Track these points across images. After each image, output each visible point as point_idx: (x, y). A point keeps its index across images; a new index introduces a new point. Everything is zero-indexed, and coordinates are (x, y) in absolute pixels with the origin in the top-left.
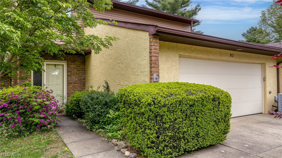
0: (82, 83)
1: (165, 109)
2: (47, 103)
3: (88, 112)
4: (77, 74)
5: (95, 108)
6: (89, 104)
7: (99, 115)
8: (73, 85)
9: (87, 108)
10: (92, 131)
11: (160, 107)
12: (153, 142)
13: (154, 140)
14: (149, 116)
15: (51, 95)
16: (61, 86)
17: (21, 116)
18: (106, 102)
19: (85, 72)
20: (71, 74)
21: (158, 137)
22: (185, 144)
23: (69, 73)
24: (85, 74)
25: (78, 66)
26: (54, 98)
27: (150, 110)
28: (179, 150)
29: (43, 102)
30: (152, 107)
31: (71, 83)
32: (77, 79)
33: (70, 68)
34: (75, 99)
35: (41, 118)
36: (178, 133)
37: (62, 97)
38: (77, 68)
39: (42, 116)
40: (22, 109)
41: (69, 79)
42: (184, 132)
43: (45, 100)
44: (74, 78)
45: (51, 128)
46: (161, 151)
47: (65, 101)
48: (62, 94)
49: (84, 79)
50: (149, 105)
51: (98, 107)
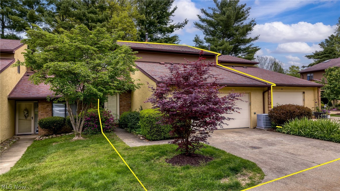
0: (129, 106)
1: (154, 119)
2: (109, 118)
3: (129, 122)
4: (125, 100)
5: (132, 121)
6: (129, 118)
7: (134, 124)
8: (123, 107)
9: (128, 121)
10: (131, 133)
11: (151, 119)
12: (149, 132)
13: (149, 131)
14: (147, 122)
15: (110, 113)
16: (116, 108)
17: (96, 124)
18: (138, 117)
19: (131, 99)
20: (122, 100)
21: (151, 130)
22: (164, 134)
23: (121, 100)
24: (131, 100)
25: (126, 95)
26: (112, 115)
27: (148, 120)
28: (161, 137)
29: (107, 117)
30: (148, 119)
31: (121, 106)
32: (125, 103)
33: (121, 96)
34: (123, 116)
35: (106, 125)
36: (160, 129)
37: (116, 115)
38: (125, 96)
39: (107, 124)
40: (97, 121)
41: (121, 103)
42: (163, 129)
43: (108, 116)
44: (124, 103)
45: (110, 131)
46: (152, 136)
47: (118, 118)
48: (116, 113)
49: (131, 103)
50: (147, 117)
51: (133, 120)
